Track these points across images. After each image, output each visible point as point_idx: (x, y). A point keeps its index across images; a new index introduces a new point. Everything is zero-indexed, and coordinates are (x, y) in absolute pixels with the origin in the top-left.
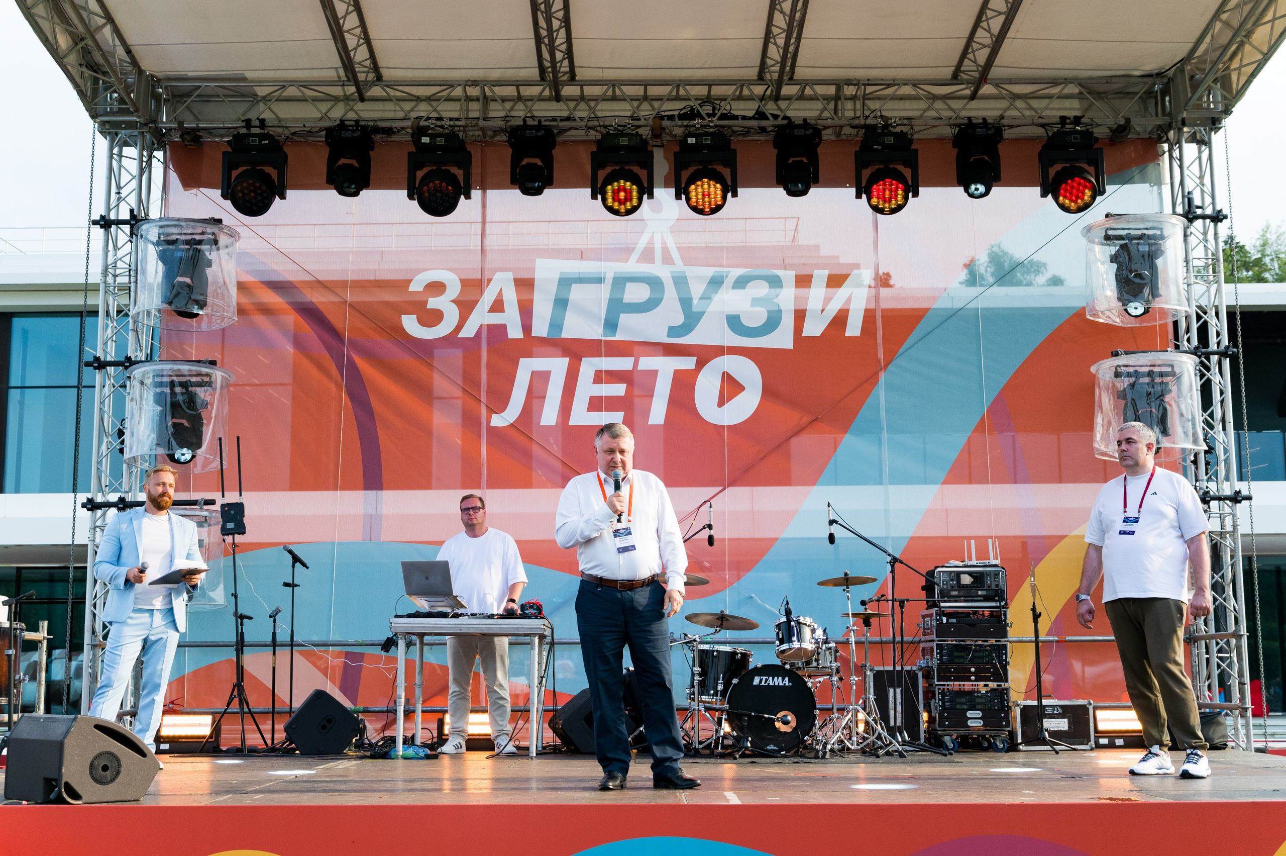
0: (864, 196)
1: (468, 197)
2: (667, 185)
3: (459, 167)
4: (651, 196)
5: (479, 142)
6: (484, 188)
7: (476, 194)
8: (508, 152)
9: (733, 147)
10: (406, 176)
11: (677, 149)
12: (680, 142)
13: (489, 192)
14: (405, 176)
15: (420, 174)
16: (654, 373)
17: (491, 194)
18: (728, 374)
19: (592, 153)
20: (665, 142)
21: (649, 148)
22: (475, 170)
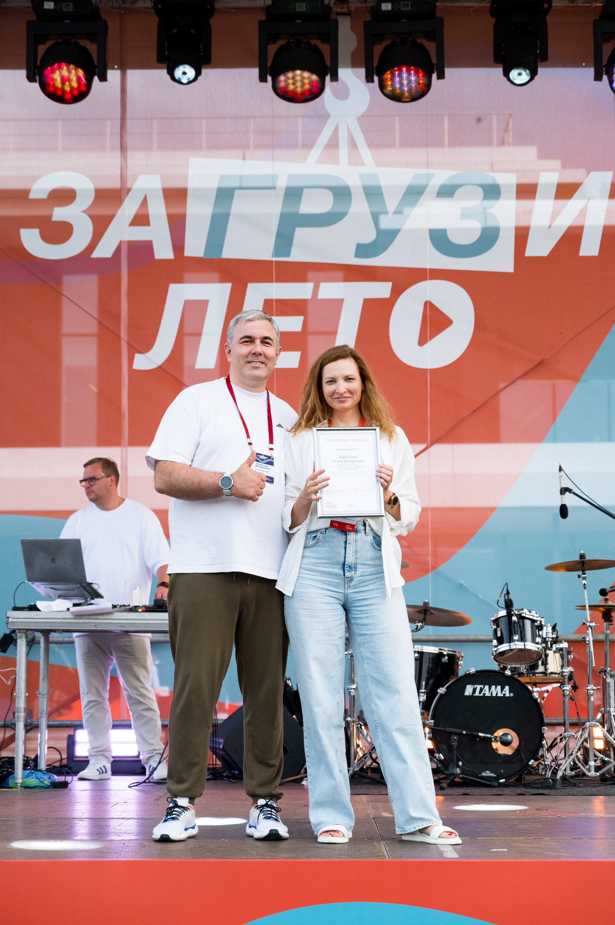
0: (605, 77)
1: (103, 78)
2: (354, 64)
3: (92, 41)
4: (335, 77)
5: (117, 8)
6: (123, 68)
7: (113, 75)
8: (156, 20)
9: (438, 15)
10: (24, 51)
11: (368, 18)
12: (372, 8)
13: (130, 73)
14: (22, 51)
15: (42, 49)
16: (339, 303)
17: (133, 75)
18: (430, 303)
19: (260, 22)
20: (352, 9)
21: (333, 17)
22: (112, 45)
